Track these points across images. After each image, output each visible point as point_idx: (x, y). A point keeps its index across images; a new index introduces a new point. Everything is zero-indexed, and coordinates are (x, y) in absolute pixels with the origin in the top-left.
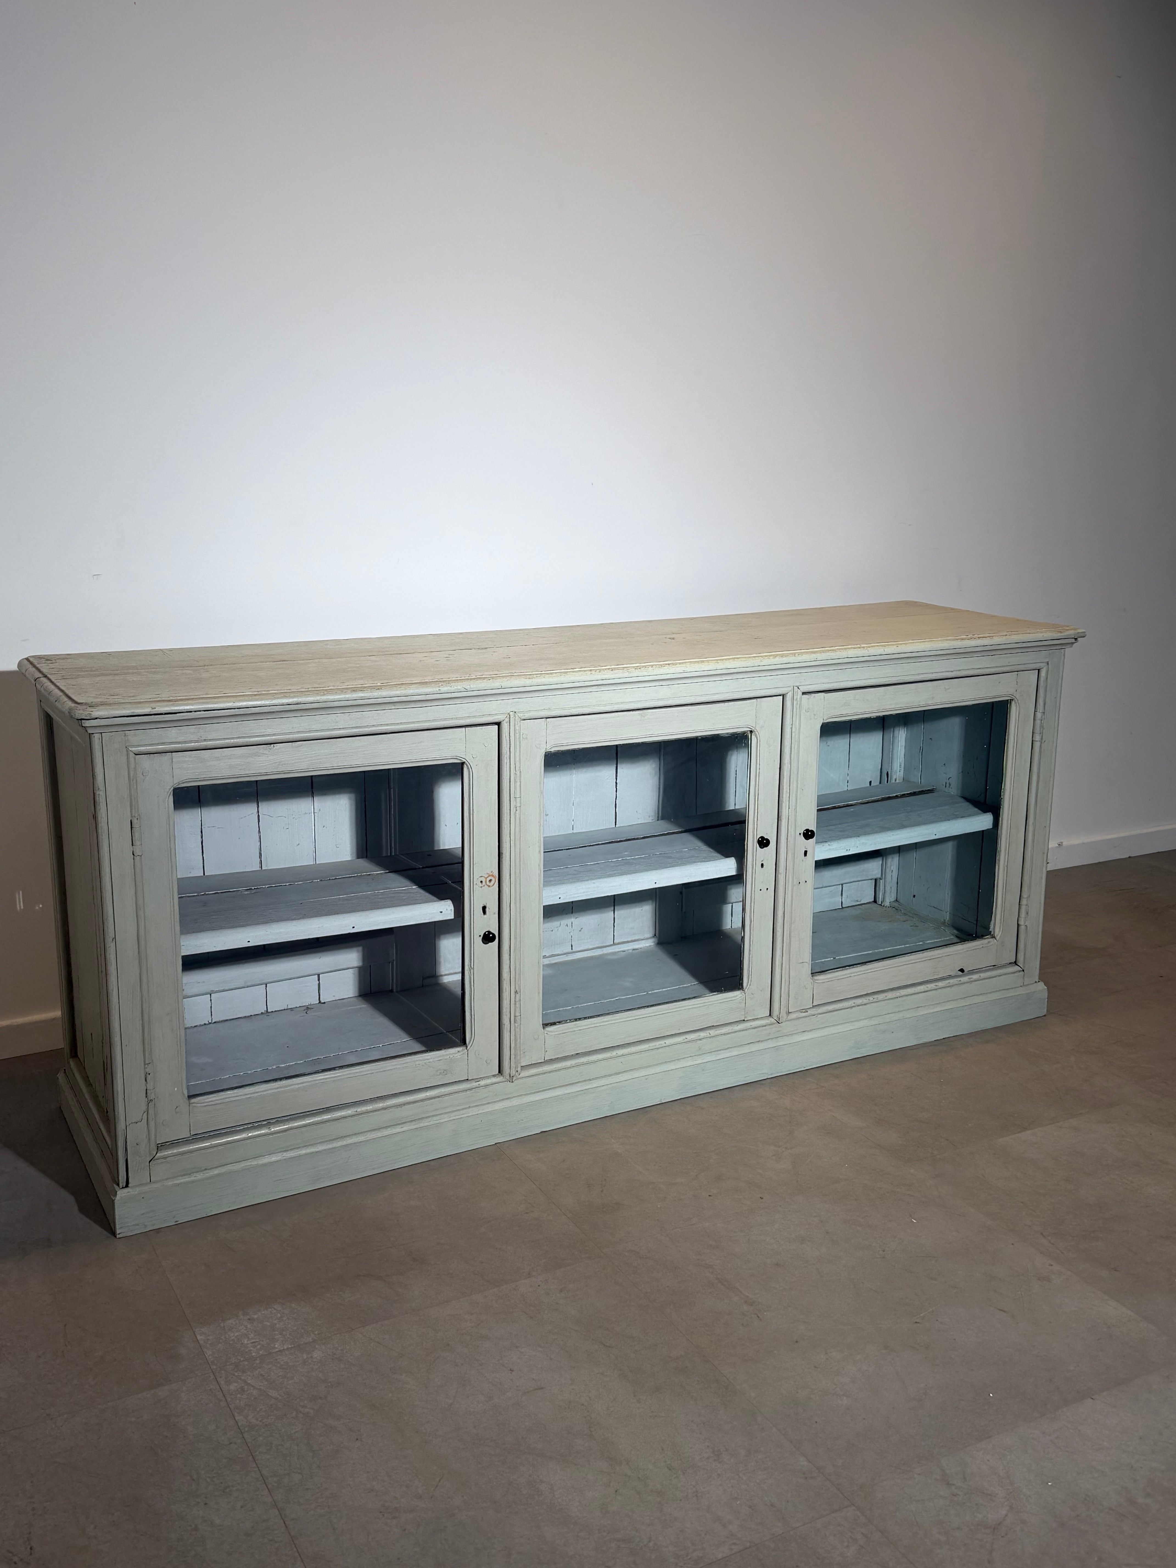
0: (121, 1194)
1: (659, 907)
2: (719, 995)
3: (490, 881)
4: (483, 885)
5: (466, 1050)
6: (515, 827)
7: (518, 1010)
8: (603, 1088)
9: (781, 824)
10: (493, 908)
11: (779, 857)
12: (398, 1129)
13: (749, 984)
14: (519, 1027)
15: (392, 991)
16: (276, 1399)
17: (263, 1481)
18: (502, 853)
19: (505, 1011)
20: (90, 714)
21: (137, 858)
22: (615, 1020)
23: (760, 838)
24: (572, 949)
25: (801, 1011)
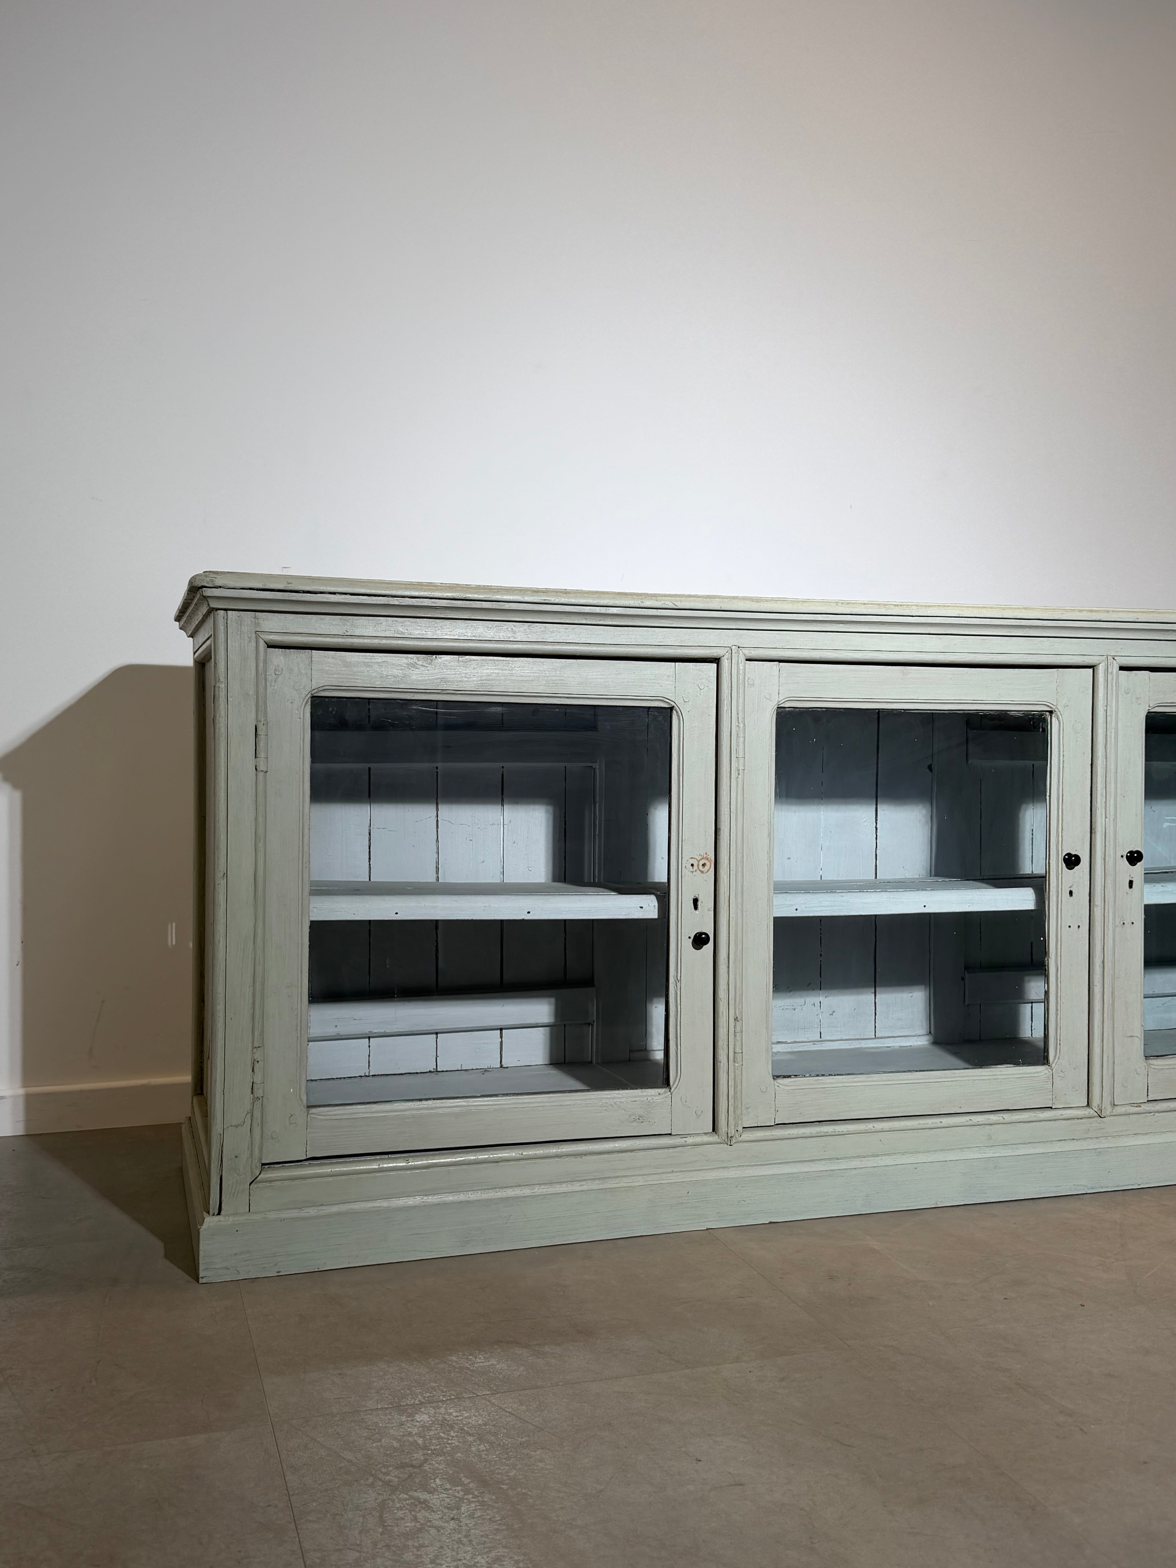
0: (210, 1222)
1: (934, 995)
2: (1015, 1068)
3: (704, 865)
4: (694, 870)
5: (669, 1093)
6: (737, 795)
7: (738, 1044)
8: (854, 1172)
9: (1095, 837)
10: (707, 903)
11: (1094, 883)
12: (576, 1187)
13: (1057, 1057)
14: (740, 1069)
15: (591, 1062)
16: (350, 1461)
17: (301, 1555)
18: (720, 829)
19: (722, 1043)
20: (212, 581)
21: (261, 775)
22: (872, 1081)
23: (1066, 855)
24: (821, 1037)
25: (1132, 1104)
